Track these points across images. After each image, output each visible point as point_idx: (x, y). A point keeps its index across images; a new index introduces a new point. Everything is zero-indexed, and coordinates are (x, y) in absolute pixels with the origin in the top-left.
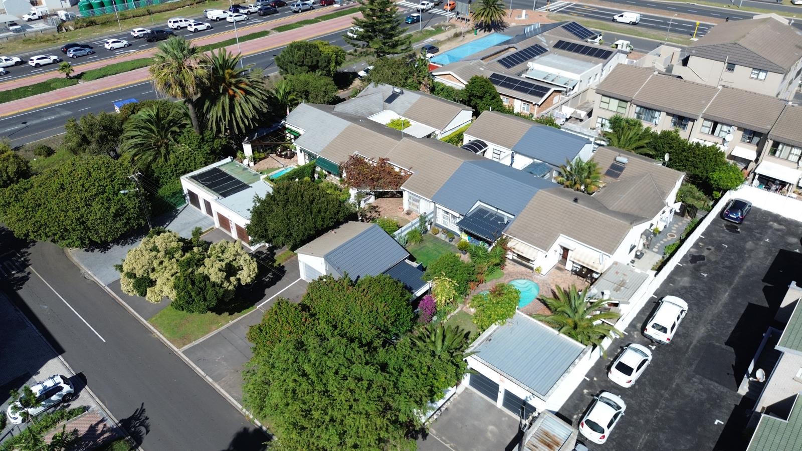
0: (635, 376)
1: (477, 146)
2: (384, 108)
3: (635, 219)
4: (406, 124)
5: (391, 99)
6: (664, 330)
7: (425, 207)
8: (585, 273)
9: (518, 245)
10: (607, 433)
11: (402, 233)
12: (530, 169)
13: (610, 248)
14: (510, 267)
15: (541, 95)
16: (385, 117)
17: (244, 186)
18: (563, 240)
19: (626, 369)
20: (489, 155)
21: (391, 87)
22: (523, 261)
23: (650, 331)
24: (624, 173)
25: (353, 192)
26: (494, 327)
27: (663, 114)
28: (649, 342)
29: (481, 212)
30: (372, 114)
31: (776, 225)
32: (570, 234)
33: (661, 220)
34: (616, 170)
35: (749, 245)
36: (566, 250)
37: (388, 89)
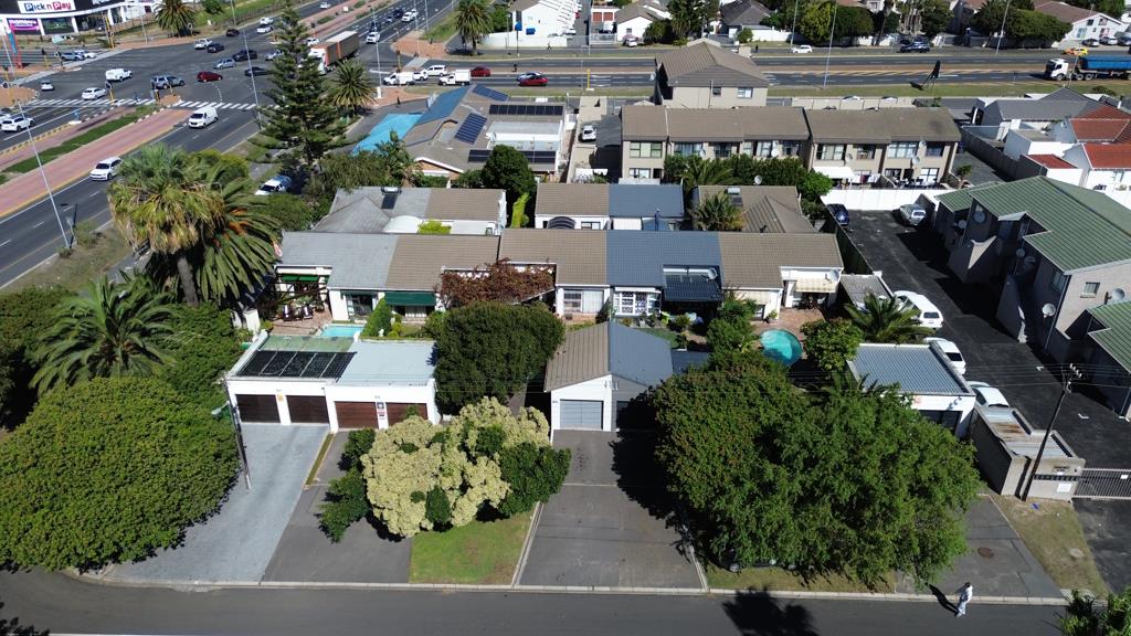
2: (392, 214)
4: (444, 228)
5: (389, 202)
7: (592, 299)
9: (743, 295)
13: (836, 262)
16: (405, 225)
17: (344, 356)
18: (783, 273)
21: (374, 188)
24: (745, 203)
26: (851, 363)
29: (673, 278)
30: (382, 225)
32: (789, 263)
36: (786, 284)
37: (376, 193)
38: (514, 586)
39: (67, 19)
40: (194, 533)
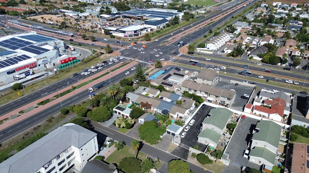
0: (188, 130)
1: (162, 98)
2: (143, 91)
3: (187, 109)
4: (148, 95)
5: (144, 89)
6: (191, 124)
7: (155, 110)
8: (181, 118)
9: (171, 114)
10: (184, 136)
11: (153, 114)
12: (171, 102)
13: (184, 114)
14: (170, 118)
15: (172, 86)
16: (144, 93)
17: (125, 109)
18: (177, 113)
19: (186, 129)
20: (164, 100)
21: (144, 87)
22: (172, 117)
23: (190, 124)
24: (186, 102)
25: (143, 108)
26: (169, 125)
27: (192, 90)
28: (190, 126)
29: (165, 110)
30: (141, 93)
31: (209, 108)
32: (178, 112)
33: (192, 109)
34: (185, 101)
35: (205, 111)
36: (178, 114)
37: (143, 87)
38: (125, 134)
39: (132, 35)
40: (106, 122)
